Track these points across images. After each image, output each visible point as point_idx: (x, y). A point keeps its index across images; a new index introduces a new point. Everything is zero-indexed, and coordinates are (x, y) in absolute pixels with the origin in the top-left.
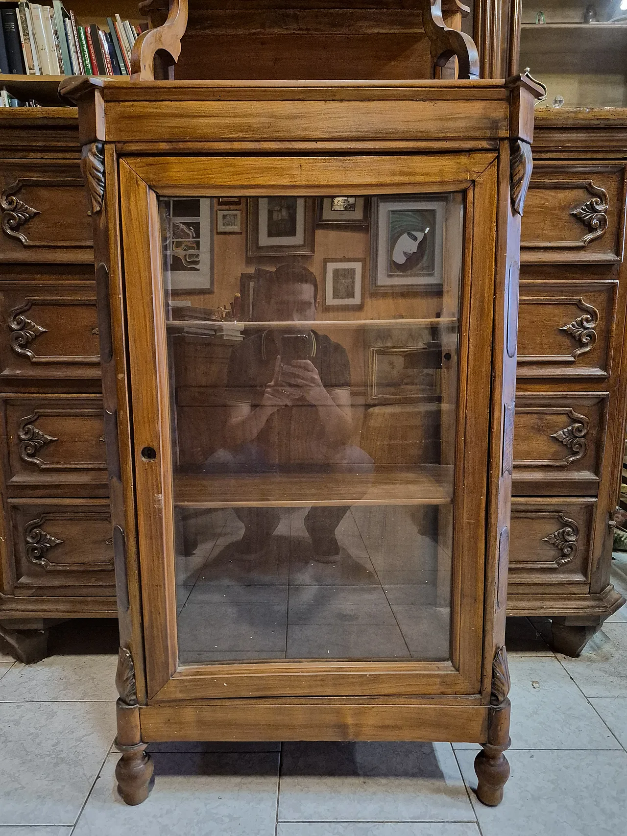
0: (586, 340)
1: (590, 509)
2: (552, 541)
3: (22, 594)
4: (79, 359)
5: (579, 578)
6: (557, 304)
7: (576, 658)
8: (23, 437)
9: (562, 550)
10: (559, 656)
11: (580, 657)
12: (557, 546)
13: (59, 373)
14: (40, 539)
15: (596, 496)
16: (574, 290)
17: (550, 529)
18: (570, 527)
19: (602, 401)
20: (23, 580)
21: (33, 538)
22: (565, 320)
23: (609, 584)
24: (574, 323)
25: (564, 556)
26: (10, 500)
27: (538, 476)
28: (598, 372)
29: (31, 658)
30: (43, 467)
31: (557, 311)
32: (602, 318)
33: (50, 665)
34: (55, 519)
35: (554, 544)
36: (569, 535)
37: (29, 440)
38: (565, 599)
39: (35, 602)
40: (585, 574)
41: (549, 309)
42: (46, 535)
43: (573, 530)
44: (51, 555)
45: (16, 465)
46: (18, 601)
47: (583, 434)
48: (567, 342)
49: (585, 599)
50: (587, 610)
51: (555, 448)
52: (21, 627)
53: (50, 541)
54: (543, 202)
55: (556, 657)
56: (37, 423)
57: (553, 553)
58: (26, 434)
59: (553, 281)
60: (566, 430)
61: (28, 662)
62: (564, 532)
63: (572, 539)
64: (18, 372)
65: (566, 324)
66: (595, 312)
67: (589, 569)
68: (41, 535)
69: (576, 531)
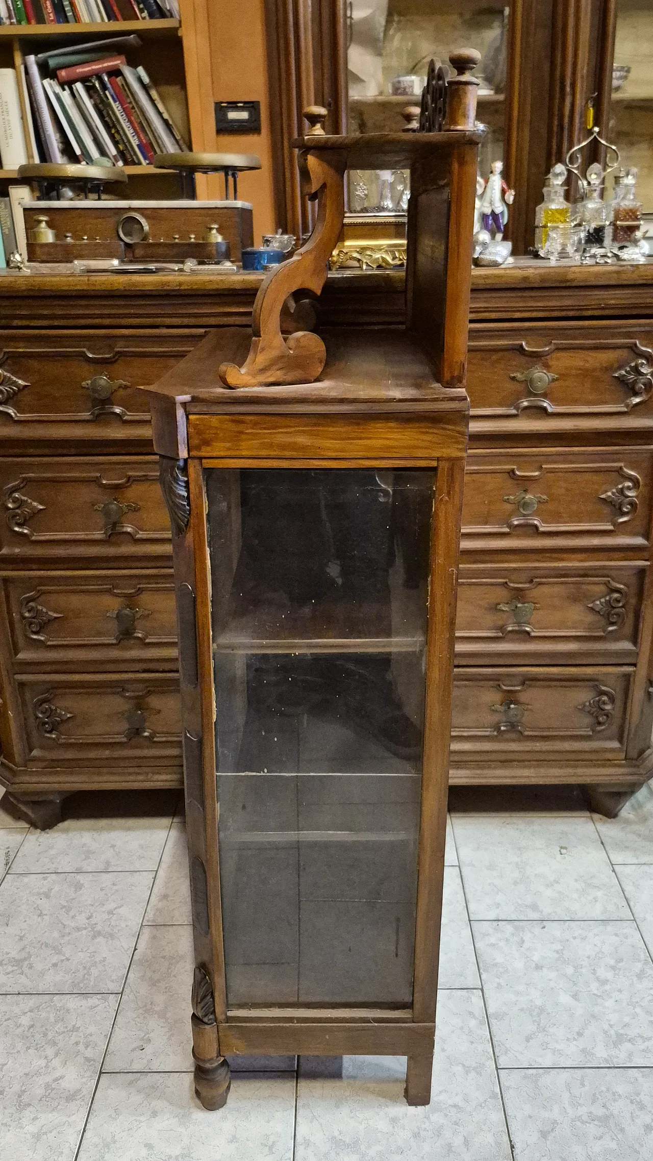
0: (627, 508)
1: (627, 677)
2: (587, 709)
3: (35, 767)
4: (81, 535)
5: (615, 744)
6: (596, 471)
7: (612, 819)
8: (27, 615)
9: (597, 717)
10: (596, 816)
11: (617, 818)
12: (592, 714)
13: (61, 552)
14: (50, 713)
15: (635, 665)
16: (614, 457)
17: (584, 696)
18: (606, 695)
19: (642, 572)
20: (35, 753)
21: (42, 713)
22: (604, 487)
23: (649, 748)
24: (614, 490)
25: (599, 723)
26: (18, 677)
27: (572, 646)
28: (640, 541)
29: (46, 825)
30: (49, 643)
31: (595, 478)
32: (645, 485)
33: (66, 831)
34: (65, 694)
35: (589, 712)
36: (604, 703)
37: (33, 618)
38: (599, 766)
39: (51, 773)
40: (621, 742)
41: (587, 476)
42: (56, 710)
43: (609, 698)
44: (63, 728)
45: (21, 642)
46: (32, 774)
47: (621, 605)
48: (606, 510)
49: (619, 766)
50: (621, 777)
51: (591, 618)
52: (36, 798)
53: (60, 715)
54: (582, 364)
55: (591, 817)
56: (39, 600)
57: (588, 720)
58: (29, 611)
59: (592, 448)
60: (603, 600)
61: (43, 829)
62: (599, 700)
63: (608, 707)
64: (17, 550)
65: (605, 492)
66: (638, 479)
67: (625, 736)
68: (52, 710)
69: (612, 700)
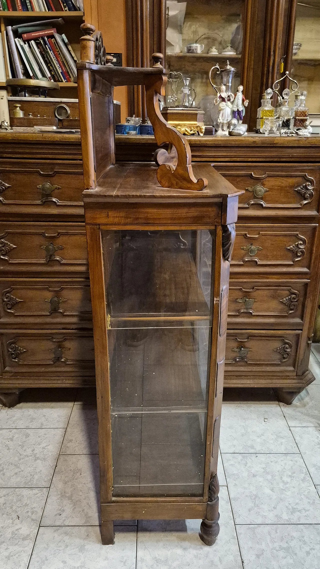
0: (300, 254)
1: (298, 336)
2: (278, 351)
3: (6, 376)
4: (34, 261)
5: (292, 368)
6: (285, 236)
7: (289, 405)
8: (5, 300)
9: (283, 355)
10: (281, 404)
11: (291, 405)
12: (281, 353)
13: (24, 269)
14: (15, 349)
15: (302, 330)
16: (294, 229)
17: (277, 344)
18: (288, 344)
19: (306, 285)
20: (7, 369)
21: (11, 349)
22: (289, 243)
23: (307, 370)
24: (294, 245)
25: (284, 358)
27: (272, 320)
28: (305, 270)
29: (11, 405)
30: (16, 314)
31: (285, 239)
32: (308, 243)
33: (21, 408)
34: (23, 339)
35: (279, 352)
36: (287, 348)
37: (9, 301)
38: (283, 379)
39: (15, 379)
40: (294, 367)
41: (281, 238)
42: (18, 347)
43: (289, 346)
44: (21, 357)
45: (2, 313)
46: (5, 379)
47: (296, 300)
48: (290, 254)
49: (294, 379)
50: (294, 385)
51: (281, 306)
52: (7, 392)
53: (20, 350)
54: (280, 184)
55: (279, 404)
56: (12, 293)
57: (278, 356)
58: (7, 298)
59: (284, 225)
60: (287, 298)
61: (9, 407)
62: (284, 347)
63: (288, 350)
64: (2, 268)
65: (290, 246)
66: (305, 240)
67: (296, 365)
69: (291, 347)
